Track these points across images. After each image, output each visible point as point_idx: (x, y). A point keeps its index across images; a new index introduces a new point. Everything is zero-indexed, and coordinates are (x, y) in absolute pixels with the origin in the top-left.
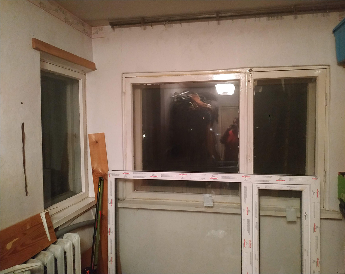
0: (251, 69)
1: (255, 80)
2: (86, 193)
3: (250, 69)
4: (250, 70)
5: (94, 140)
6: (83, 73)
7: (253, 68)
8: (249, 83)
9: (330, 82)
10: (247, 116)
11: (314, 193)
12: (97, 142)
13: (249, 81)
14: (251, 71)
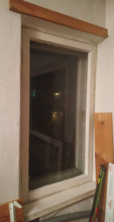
2: (88, 176)
5: (101, 121)
6: (93, 44)
12: (102, 123)
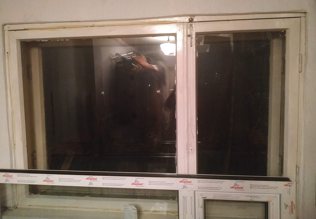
0: (192, 17)
1: (197, 34)
3: (189, 17)
4: (189, 19)
7: (194, 16)
8: (189, 38)
9: (306, 37)
10: (187, 87)
11: (286, 206)
13: (189, 36)
14: (191, 21)
